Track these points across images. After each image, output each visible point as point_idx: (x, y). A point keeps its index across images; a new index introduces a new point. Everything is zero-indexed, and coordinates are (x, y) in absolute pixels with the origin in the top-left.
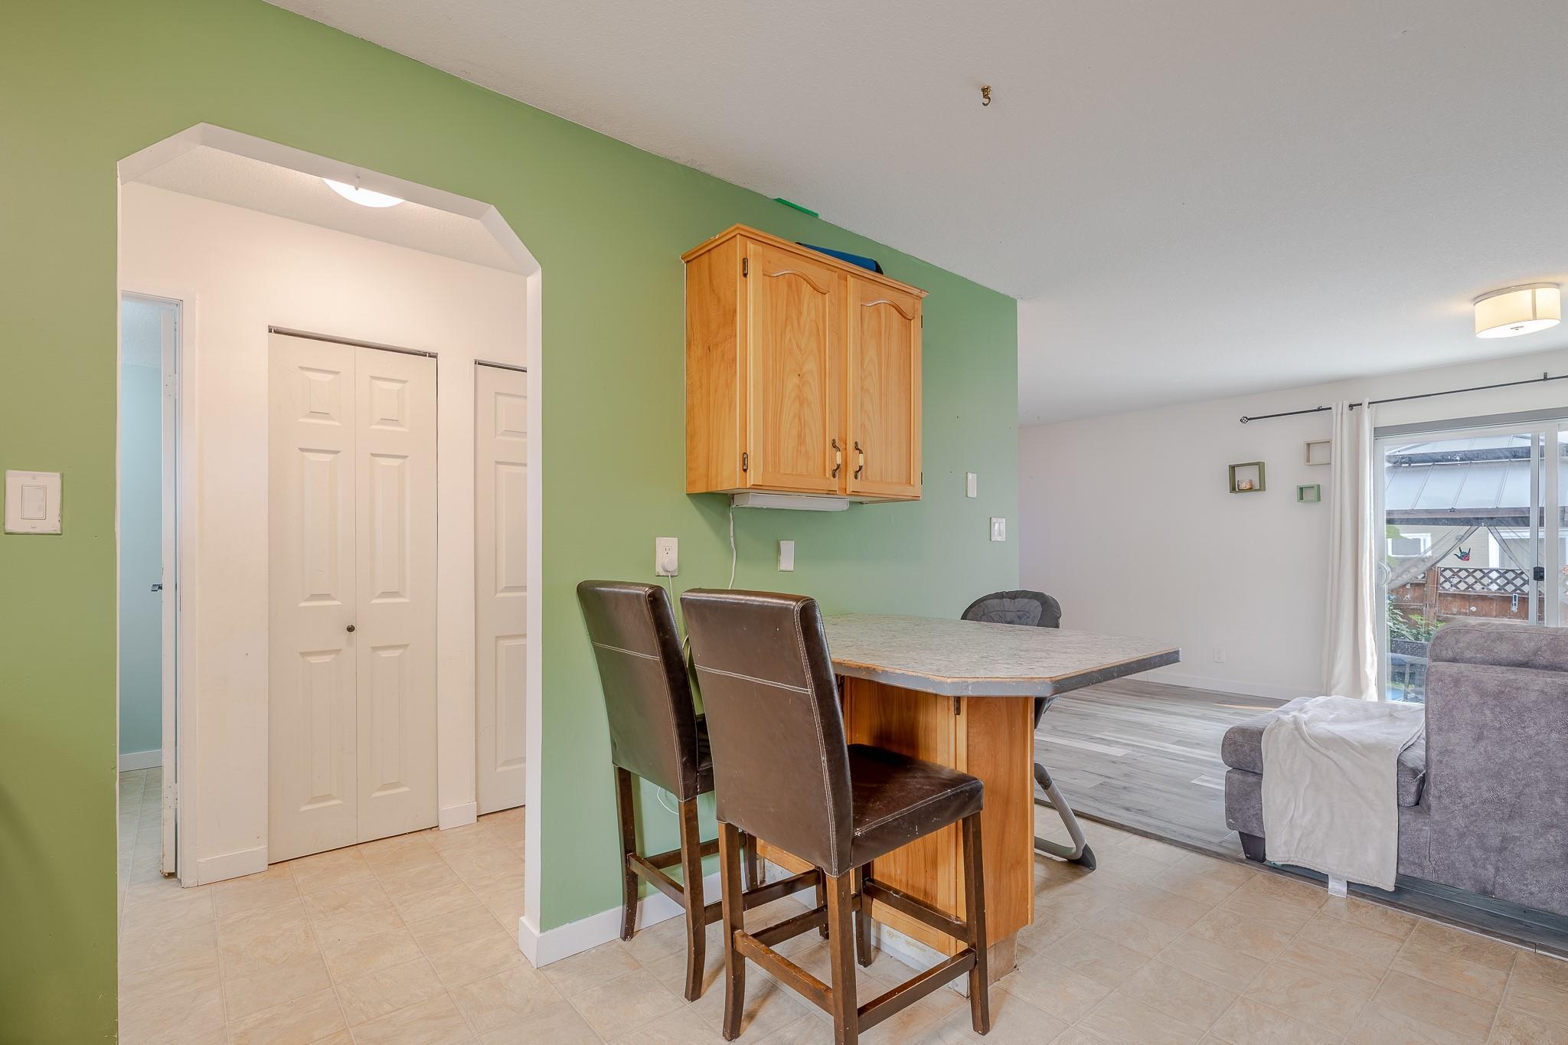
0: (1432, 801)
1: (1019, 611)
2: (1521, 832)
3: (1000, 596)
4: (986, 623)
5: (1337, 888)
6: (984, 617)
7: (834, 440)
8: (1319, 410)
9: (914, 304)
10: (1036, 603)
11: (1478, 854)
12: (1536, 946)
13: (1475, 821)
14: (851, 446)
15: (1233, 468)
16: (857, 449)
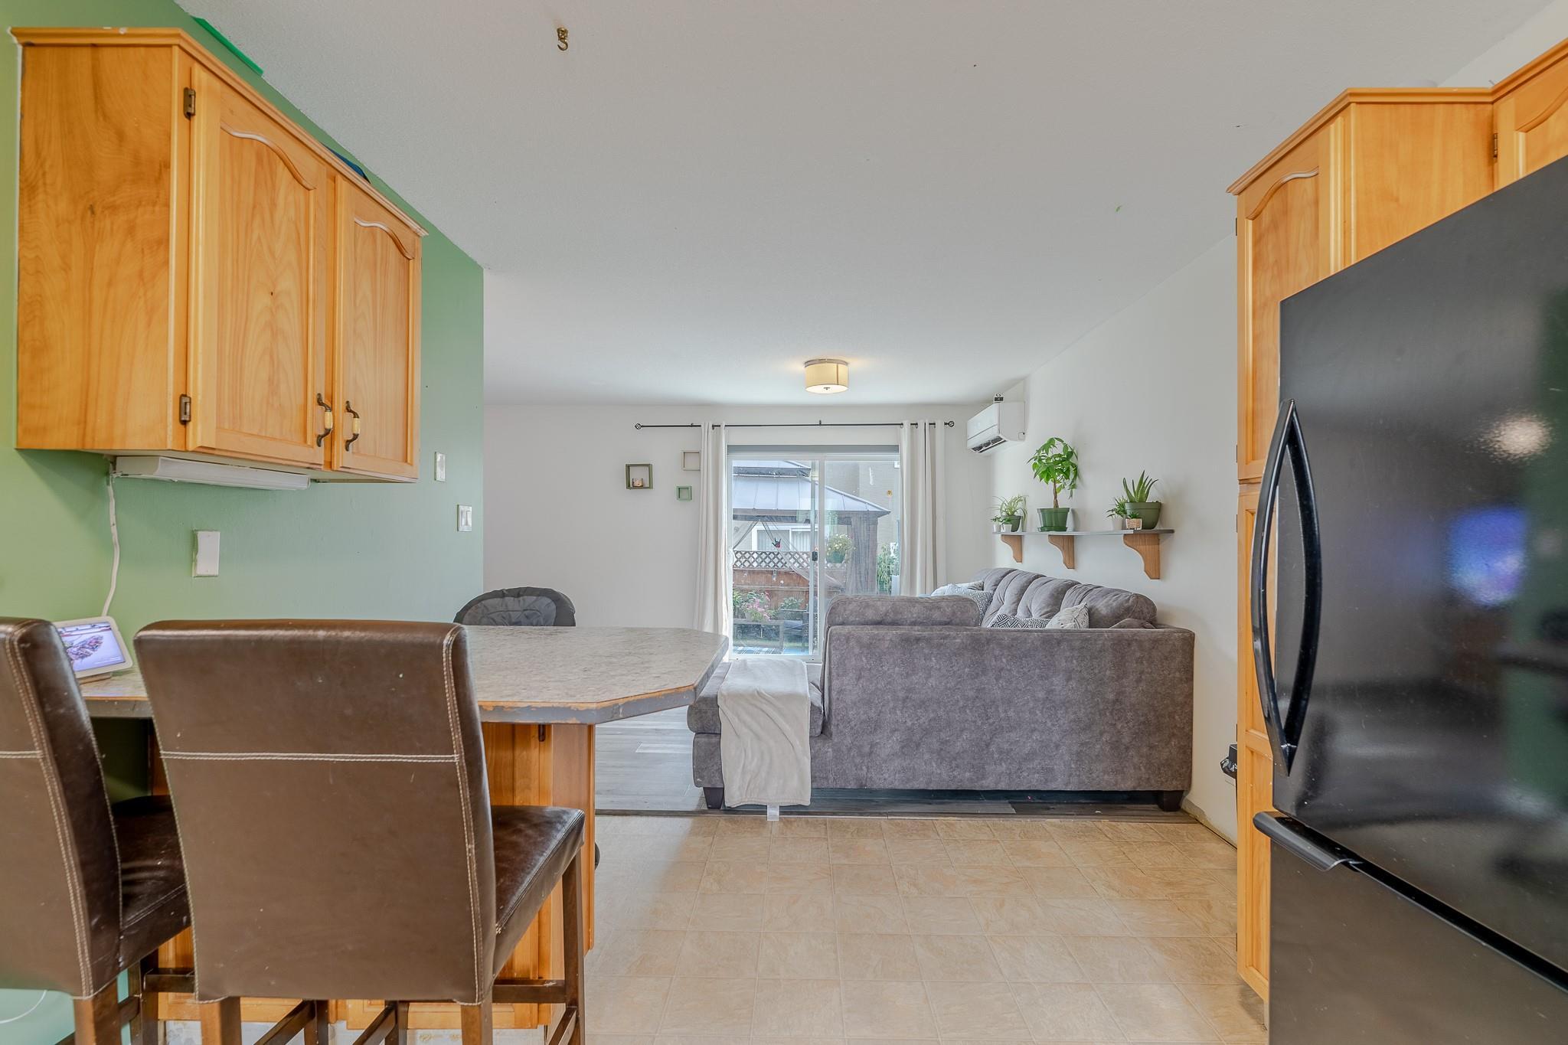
0: (833, 729)
1: (525, 610)
2: (880, 739)
3: (501, 594)
4: (493, 627)
5: (773, 813)
6: (485, 620)
7: (319, 394)
8: (692, 426)
9: (414, 241)
10: (546, 600)
11: (858, 760)
12: (888, 814)
13: (856, 737)
14: (339, 406)
15: (628, 467)
16: (351, 411)
